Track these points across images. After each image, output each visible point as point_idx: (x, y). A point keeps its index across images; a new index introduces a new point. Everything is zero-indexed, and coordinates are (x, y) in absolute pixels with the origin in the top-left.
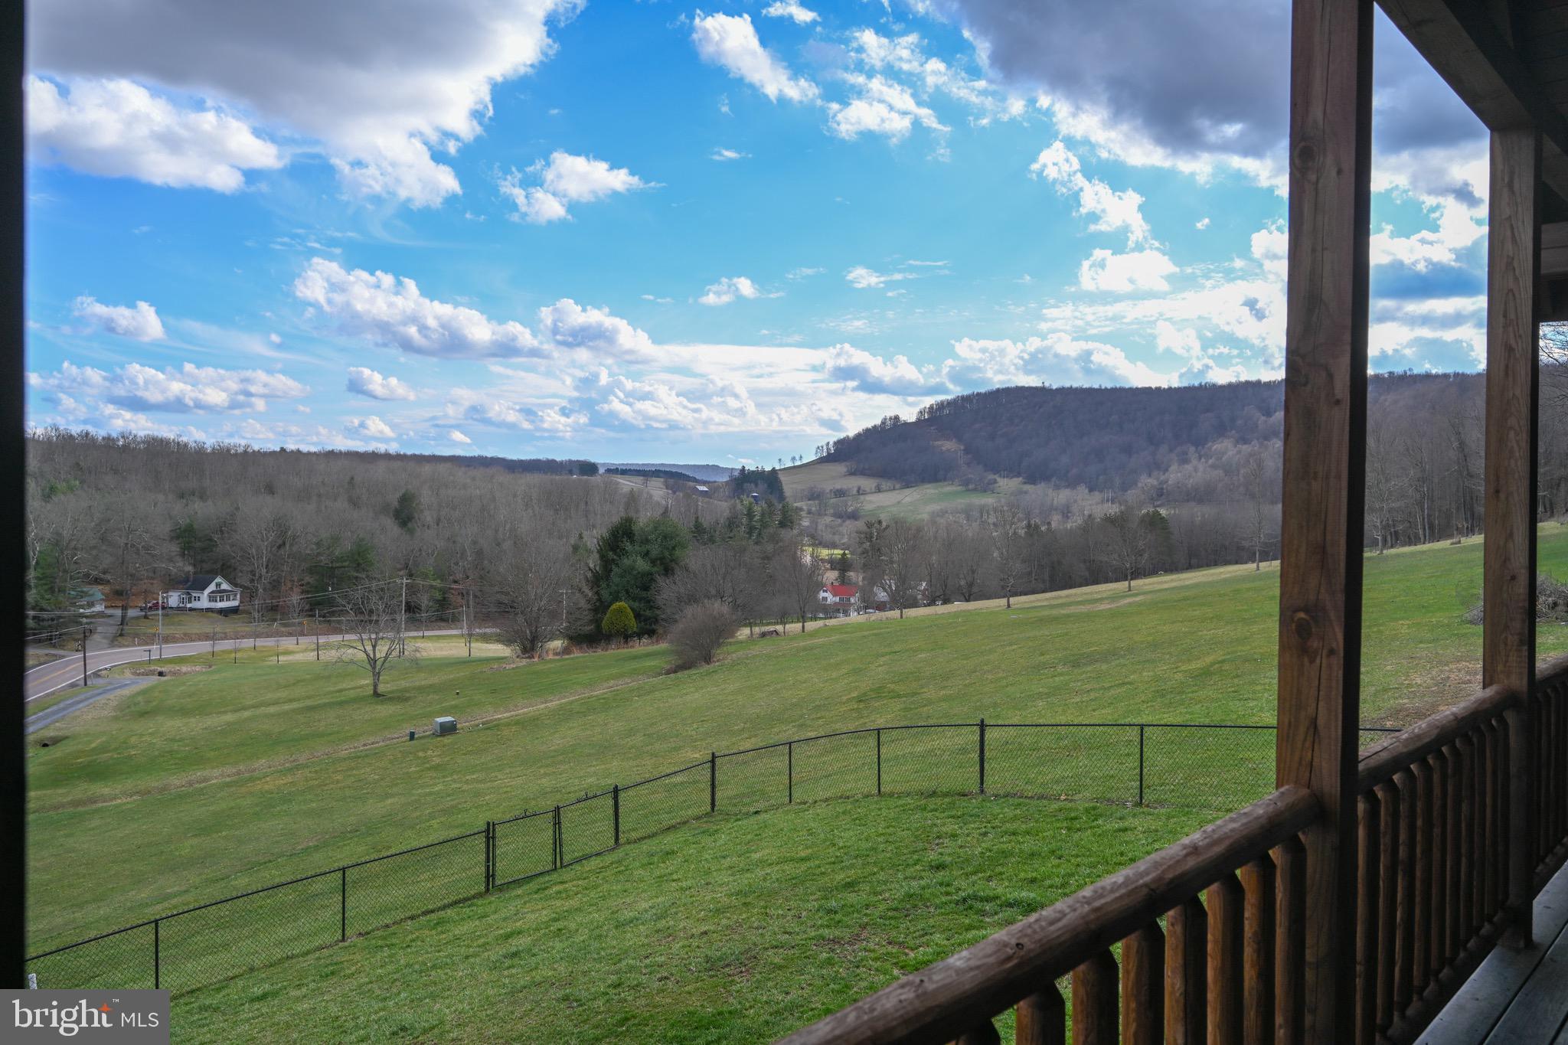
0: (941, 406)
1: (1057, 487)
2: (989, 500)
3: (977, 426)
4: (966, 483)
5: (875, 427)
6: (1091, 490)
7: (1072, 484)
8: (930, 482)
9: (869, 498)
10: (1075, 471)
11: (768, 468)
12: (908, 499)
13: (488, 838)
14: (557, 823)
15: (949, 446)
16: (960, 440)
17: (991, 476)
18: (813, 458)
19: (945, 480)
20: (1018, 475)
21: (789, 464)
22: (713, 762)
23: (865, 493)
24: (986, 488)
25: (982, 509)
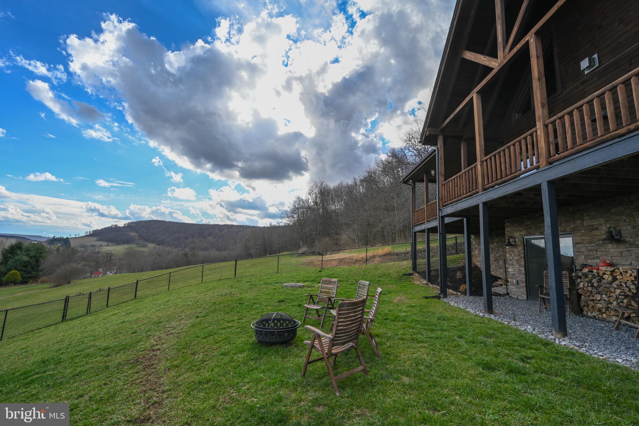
0: (132, 223)
1: (166, 246)
2: (145, 249)
3: (143, 229)
4: (138, 244)
5: (108, 227)
6: (175, 247)
7: (170, 246)
8: (126, 244)
9: (104, 248)
10: (171, 243)
11: (65, 237)
12: (118, 248)
13: (66, 302)
14: (90, 298)
15: (133, 234)
16: (137, 232)
17: (146, 243)
18: (84, 235)
19: (131, 243)
20: (155, 243)
21: (74, 236)
23: (102, 246)
24: (144, 246)
25: (143, 251)
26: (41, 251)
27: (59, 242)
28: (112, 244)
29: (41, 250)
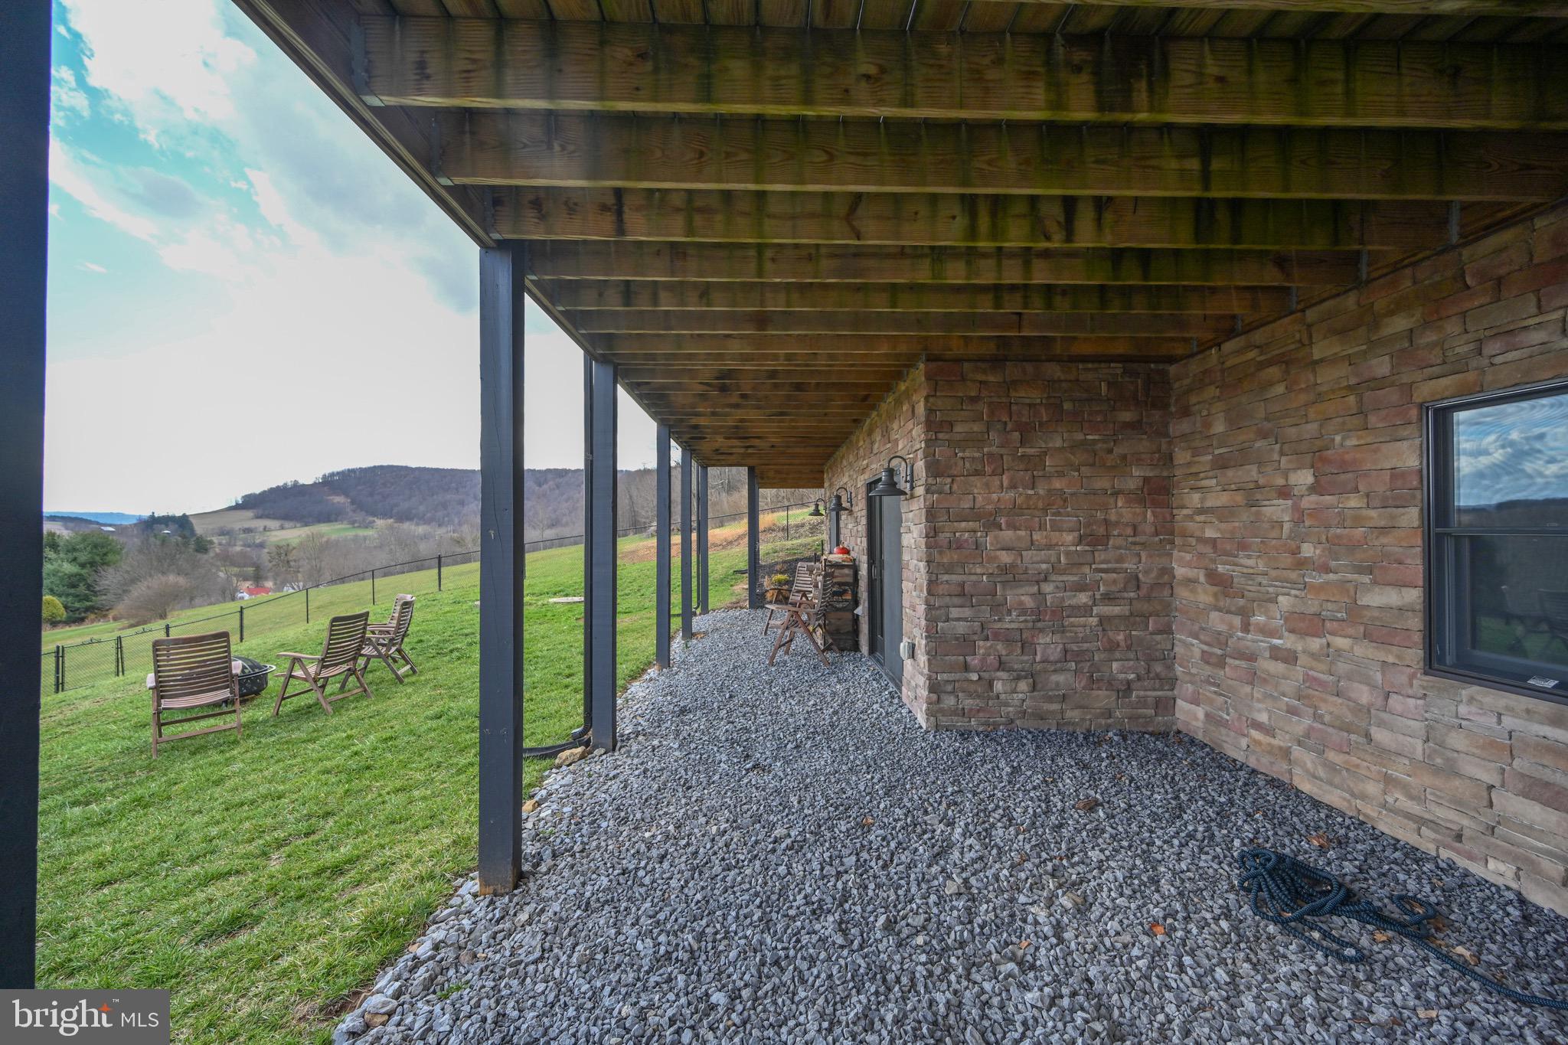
0: (332, 475)
1: (417, 524)
2: (369, 533)
3: (359, 488)
4: (353, 523)
5: (278, 487)
6: (439, 525)
7: (428, 522)
8: (324, 522)
9: (274, 533)
10: (429, 515)
11: (179, 514)
15: (339, 499)
16: (347, 495)
17: (371, 519)
18: (224, 507)
19: (336, 520)
20: (390, 517)
21: (200, 511)
22: (241, 612)
23: (270, 530)
24: (367, 526)
25: (365, 538)
26: (105, 550)
27: (167, 526)
28: (291, 524)
29: (103, 547)
